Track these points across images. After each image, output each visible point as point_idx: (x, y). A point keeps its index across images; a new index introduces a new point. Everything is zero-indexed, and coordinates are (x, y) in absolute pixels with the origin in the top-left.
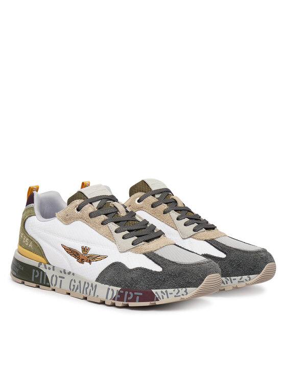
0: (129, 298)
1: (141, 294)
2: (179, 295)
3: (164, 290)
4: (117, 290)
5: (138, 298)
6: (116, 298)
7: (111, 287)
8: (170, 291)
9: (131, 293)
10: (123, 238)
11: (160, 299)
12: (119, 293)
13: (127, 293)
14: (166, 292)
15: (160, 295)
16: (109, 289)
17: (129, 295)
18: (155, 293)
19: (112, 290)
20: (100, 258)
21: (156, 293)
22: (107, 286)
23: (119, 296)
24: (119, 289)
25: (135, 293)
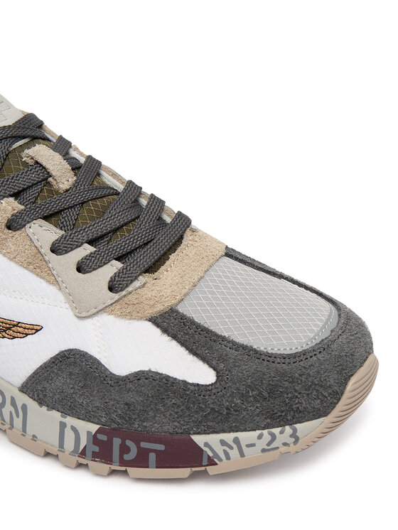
0: (126, 457)
1: (161, 447)
2: (272, 446)
3: (228, 437)
4: (89, 433)
5: (152, 457)
6: (89, 453)
7: (70, 421)
8: (246, 437)
9: (129, 443)
10: (79, 269)
11: (220, 460)
12: (94, 439)
13: (117, 442)
14: (236, 440)
15: (220, 450)
16: (63, 425)
17: (124, 449)
18: (202, 446)
19: (73, 428)
20: (20, 329)
21: (206, 445)
22: (56, 415)
23: (97, 449)
24: (94, 428)
25: (144, 445)
